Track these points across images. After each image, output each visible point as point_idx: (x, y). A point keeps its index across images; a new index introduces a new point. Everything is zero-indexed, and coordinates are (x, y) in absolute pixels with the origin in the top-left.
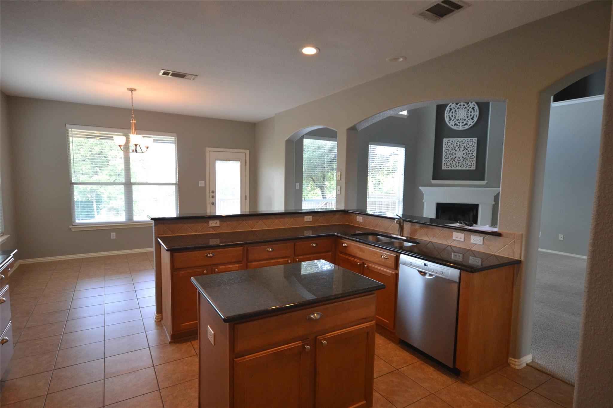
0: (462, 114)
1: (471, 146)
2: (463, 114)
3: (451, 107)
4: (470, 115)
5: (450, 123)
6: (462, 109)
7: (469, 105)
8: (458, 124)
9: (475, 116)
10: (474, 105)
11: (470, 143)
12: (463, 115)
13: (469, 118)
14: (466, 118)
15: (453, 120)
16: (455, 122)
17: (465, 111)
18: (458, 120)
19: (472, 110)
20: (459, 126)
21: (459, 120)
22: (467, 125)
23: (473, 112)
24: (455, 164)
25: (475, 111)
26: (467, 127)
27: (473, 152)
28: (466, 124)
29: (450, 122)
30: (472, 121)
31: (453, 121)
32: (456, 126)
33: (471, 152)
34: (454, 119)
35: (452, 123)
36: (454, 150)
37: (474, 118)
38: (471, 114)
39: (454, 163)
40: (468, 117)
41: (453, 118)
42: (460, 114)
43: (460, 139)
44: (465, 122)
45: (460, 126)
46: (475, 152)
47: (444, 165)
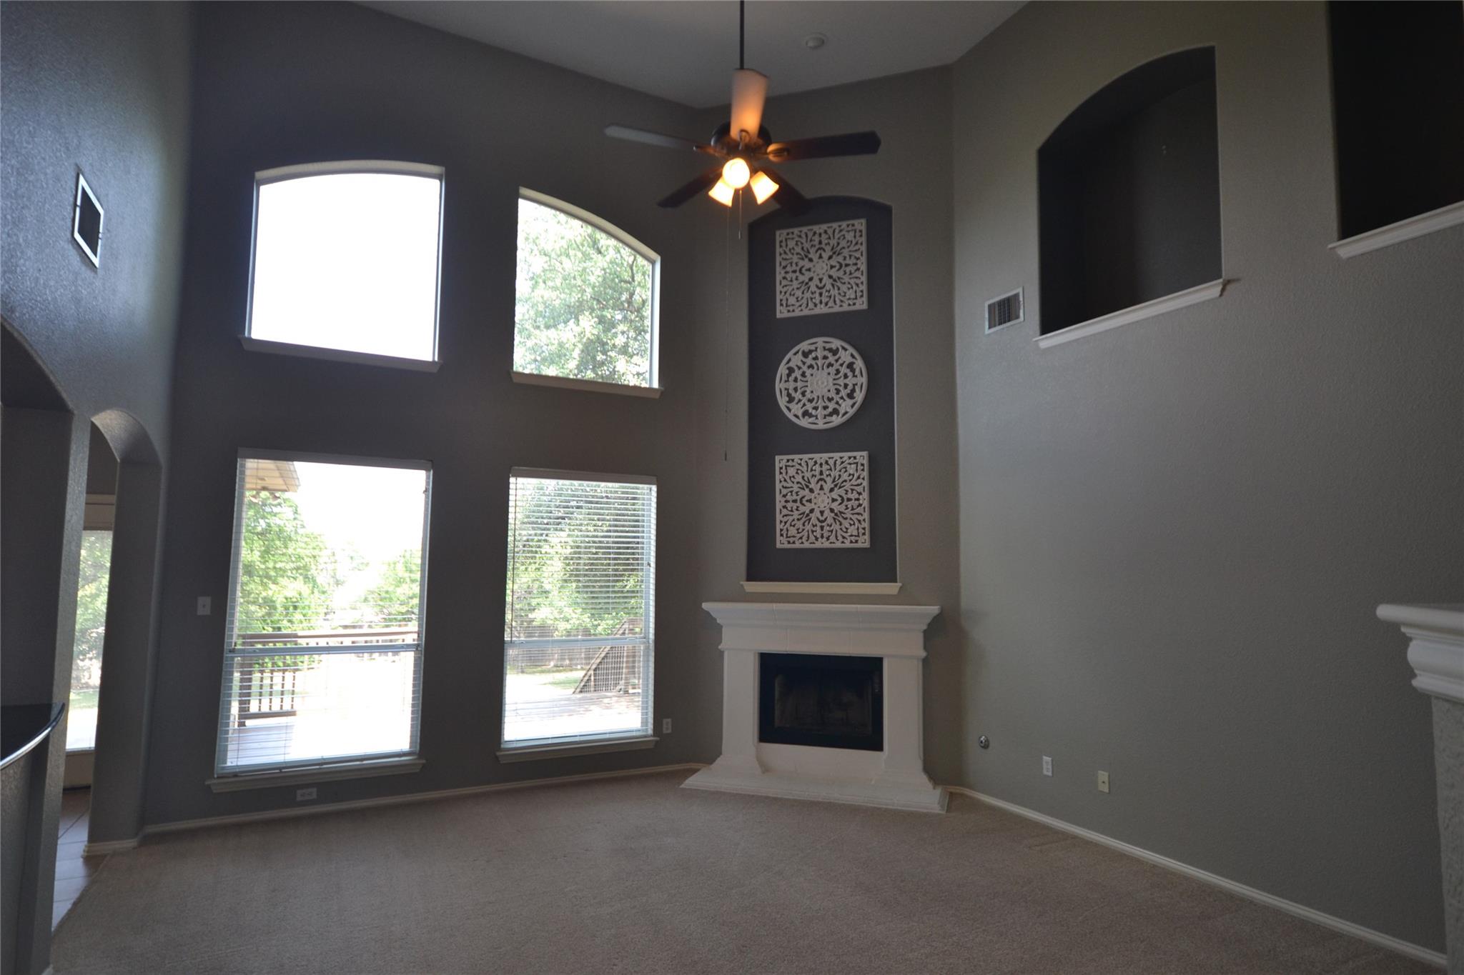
0: (821, 383)
1: (853, 475)
2: (823, 383)
3: (791, 364)
4: (843, 385)
5: (789, 410)
6: (820, 368)
7: (840, 358)
8: (814, 412)
9: (856, 387)
10: (852, 356)
11: (849, 466)
12: (825, 387)
13: (840, 395)
14: (832, 394)
15: (800, 401)
16: (804, 405)
17: (829, 374)
18: (811, 401)
19: (848, 370)
20: (817, 418)
21: (815, 401)
22: (838, 415)
23: (850, 378)
24: (813, 532)
25: (857, 372)
26: (836, 421)
27: (860, 494)
28: (836, 412)
29: (790, 406)
30: (850, 402)
31: (797, 403)
32: (806, 417)
33: (855, 495)
34: (800, 397)
35: (797, 409)
36: (807, 490)
37: (855, 395)
38: (847, 381)
39: (809, 527)
40: (838, 391)
41: (798, 396)
42: (817, 383)
43: (821, 457)
44: (832, 406)
45: (819, 417)
46: (865, 495)
47: (782, 535)
